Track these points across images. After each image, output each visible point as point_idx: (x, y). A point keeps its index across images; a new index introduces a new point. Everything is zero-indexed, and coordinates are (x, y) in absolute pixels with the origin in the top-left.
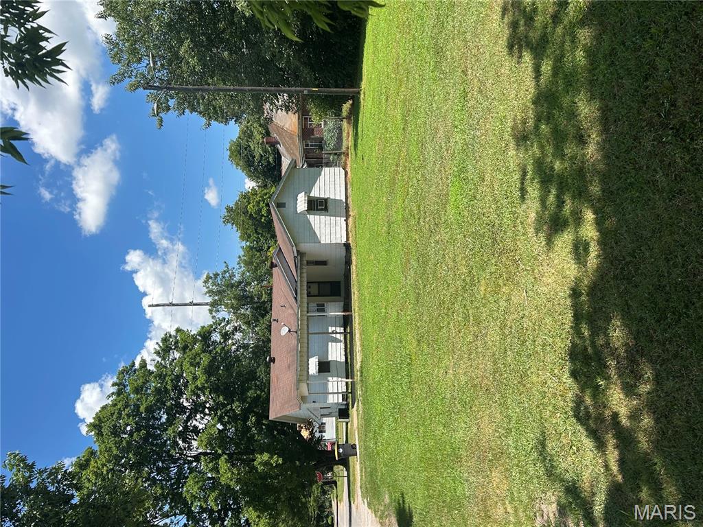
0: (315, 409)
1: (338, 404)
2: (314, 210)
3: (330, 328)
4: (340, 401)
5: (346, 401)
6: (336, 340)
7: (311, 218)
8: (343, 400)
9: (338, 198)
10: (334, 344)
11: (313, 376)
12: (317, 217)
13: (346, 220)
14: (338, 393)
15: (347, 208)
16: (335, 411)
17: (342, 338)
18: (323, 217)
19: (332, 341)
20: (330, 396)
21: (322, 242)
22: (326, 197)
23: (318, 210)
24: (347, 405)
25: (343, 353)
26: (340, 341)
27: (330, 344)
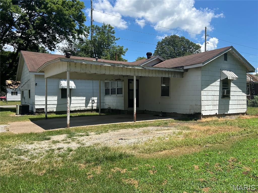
0: (29, 86)
1: (34, 104)
2: (223, 86)
3: (96, 98)
4: (37, 107)
5: (36, 112)
6: (87, 103)
7: (218, 83)
8: (37, 109)
9: (230, 107)
10: (84, 101)
11: (59, 84)
12: (218, 88)
13: (216, 115)
14: (46, 105)
15: (224, 115)
16: (27, 102)
17: (88, 108)
18: (218, 93)
19: (86, 100)
20: (44, 98)
21: (202, 92)
22: (231, 97)
23: (223, 89)
24: (32, 113)
25: (77, 109)
26: (86, 106)
27: (85, 98)
